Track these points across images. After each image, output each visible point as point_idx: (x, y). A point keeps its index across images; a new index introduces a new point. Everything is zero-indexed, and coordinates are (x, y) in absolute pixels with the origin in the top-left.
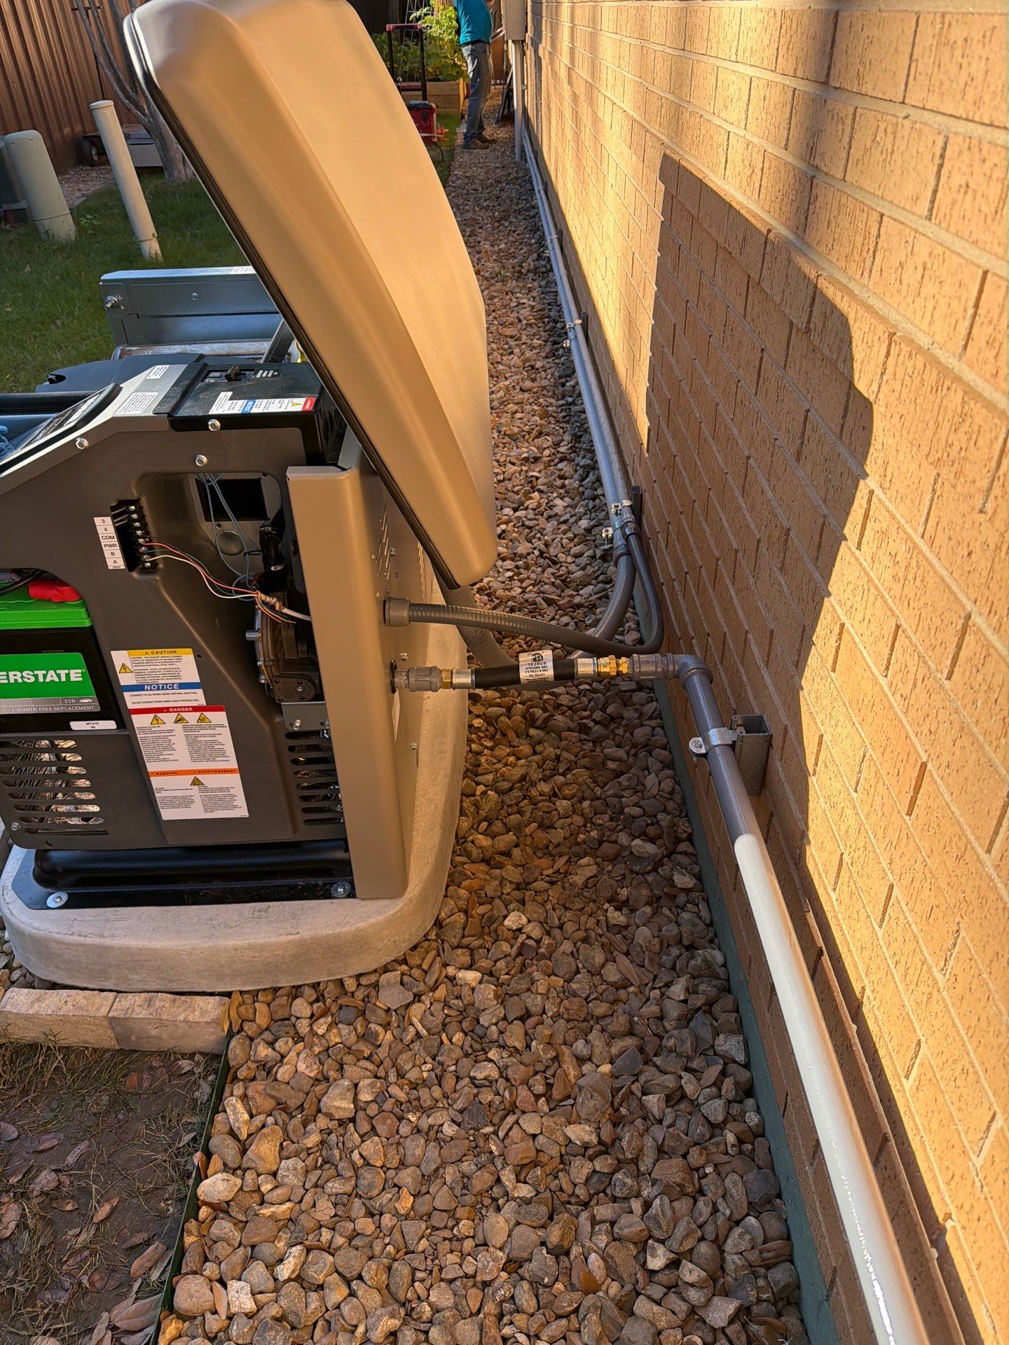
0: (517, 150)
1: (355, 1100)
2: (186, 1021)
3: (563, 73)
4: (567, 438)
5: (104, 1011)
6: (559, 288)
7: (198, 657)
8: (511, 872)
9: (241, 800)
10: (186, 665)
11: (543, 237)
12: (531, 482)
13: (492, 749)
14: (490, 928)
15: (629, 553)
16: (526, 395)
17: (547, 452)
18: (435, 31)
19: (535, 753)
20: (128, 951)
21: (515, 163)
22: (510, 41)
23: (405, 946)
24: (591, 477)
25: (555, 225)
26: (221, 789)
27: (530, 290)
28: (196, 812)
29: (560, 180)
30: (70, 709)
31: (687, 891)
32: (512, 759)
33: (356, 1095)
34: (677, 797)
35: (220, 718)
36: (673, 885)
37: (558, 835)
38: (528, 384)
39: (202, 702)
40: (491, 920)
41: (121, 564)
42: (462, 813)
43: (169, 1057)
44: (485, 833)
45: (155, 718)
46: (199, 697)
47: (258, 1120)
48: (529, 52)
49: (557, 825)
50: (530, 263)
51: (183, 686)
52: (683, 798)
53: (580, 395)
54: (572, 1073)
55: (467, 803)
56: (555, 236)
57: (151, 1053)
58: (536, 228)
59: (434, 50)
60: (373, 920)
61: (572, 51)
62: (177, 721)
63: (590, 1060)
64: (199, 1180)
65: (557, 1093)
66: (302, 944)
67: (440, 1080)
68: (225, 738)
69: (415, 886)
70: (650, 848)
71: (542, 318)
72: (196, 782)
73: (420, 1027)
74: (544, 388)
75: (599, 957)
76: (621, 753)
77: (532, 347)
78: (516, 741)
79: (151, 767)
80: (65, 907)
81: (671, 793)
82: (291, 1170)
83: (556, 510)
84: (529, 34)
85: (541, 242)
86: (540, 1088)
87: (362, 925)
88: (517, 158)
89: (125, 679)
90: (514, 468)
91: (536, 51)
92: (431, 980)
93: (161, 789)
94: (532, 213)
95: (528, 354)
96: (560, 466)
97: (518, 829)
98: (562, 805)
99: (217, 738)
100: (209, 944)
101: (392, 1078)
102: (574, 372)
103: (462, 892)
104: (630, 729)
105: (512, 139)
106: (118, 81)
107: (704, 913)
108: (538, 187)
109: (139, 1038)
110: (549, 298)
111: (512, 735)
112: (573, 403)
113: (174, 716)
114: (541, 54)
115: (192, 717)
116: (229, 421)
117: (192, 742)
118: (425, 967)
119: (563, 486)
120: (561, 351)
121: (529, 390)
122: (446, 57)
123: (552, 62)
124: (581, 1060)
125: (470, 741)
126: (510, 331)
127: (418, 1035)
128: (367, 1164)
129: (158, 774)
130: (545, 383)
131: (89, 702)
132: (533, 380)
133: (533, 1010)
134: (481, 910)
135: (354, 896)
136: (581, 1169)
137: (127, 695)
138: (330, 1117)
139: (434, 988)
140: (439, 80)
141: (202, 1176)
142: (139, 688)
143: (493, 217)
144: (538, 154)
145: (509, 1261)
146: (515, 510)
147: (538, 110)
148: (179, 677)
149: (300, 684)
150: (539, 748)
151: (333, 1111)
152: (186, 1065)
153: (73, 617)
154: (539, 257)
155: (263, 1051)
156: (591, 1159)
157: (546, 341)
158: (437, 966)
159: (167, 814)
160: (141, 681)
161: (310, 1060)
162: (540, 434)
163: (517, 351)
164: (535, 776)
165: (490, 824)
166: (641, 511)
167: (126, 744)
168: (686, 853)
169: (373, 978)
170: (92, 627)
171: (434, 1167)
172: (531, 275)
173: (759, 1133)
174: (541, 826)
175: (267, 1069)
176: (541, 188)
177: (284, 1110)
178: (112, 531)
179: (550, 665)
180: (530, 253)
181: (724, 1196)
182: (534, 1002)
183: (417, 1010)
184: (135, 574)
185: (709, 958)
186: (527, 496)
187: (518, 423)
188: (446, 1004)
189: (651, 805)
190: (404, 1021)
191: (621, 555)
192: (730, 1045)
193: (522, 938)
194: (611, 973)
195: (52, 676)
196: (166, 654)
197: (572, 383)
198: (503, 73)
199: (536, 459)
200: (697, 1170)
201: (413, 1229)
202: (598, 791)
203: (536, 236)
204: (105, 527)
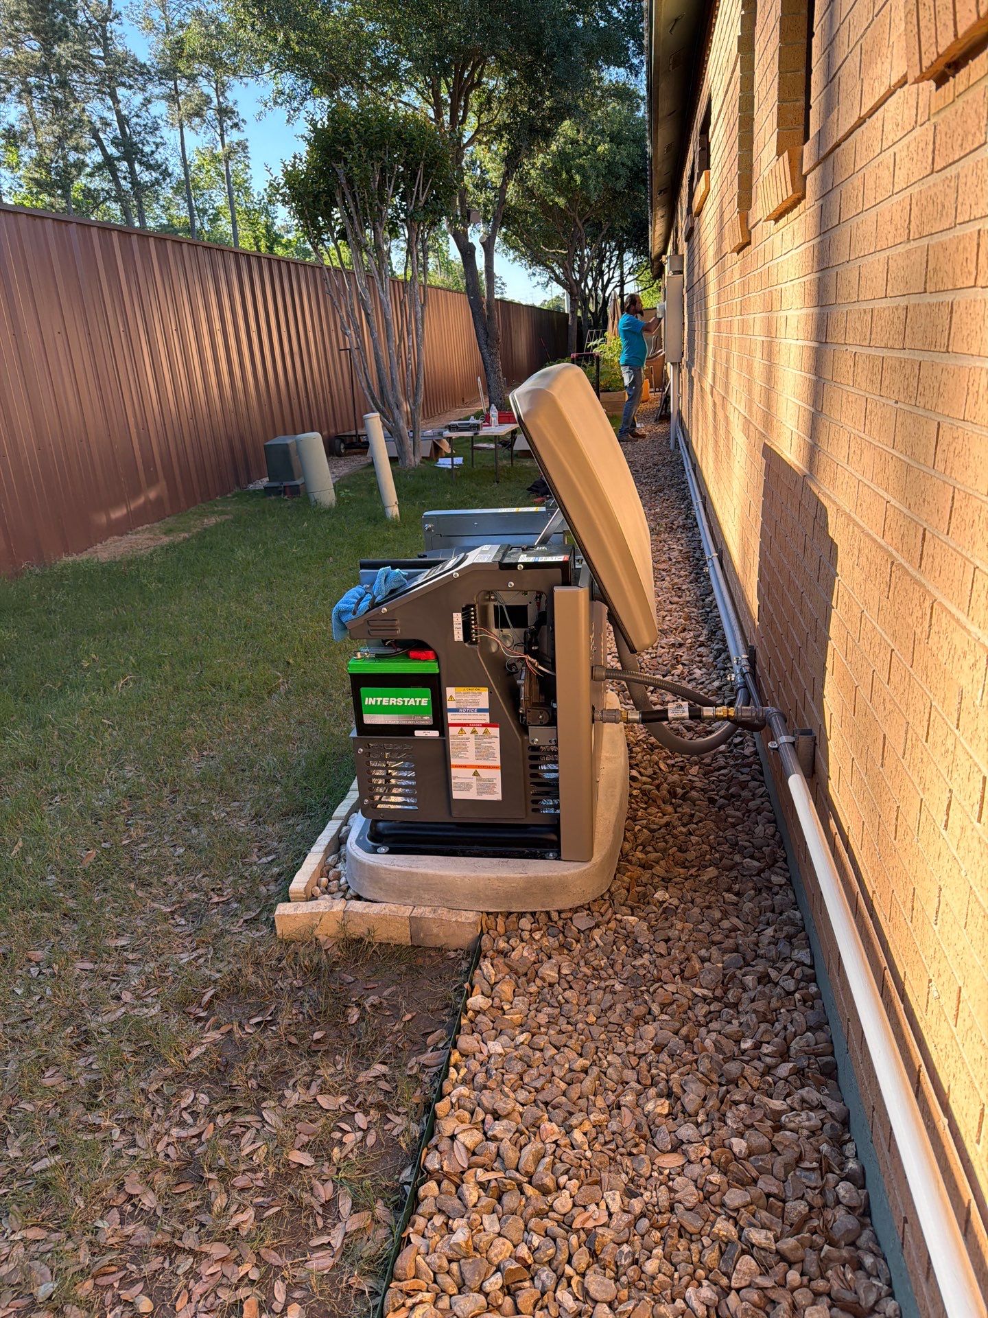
0: (672, 441)
1: (559, 972)
2: (456, 922)
3: (708, 389)
4: (705, 632)
5: (407, 914)
6: (702, 537)
7: (490, 693)
8: (658, 870)
9: (499, 789)
10: (482, 697)
11: (691, 503)
12: (677, 660)
13: (645, 809)
14: (644, 899)
15: (745, 686)
16: (674, 606)
17: (689, 641)
18: (608, 355)
19: (676, 812)
20: (425, 876)
21: (670, 451)
22: (669, 364)
23: (589, 898)
24: (723, 656)
25: (701, 493)
26: (489, 780)
27: (679, 539)
28: (472, 795)
29: (704, 460)
30: (417, 723)
31: (781, 886)
32: (660, 814)
33: (559, 970)
34: (777, 838)
35: (495, 731)
36: (771, 883)
37: (691, 855)
38: (676, 599)
39: (488, 721)
40: (645, 895)
41: (461, 639)
42: (625, 839)
43: (440, 950)
44: (641, 851)
45: (461, 730)
46: (486, 718)
47: (500, 976)
48: (685, 371)
49: (691, 849)
50: (680, 521)
51: (480, 710)
52: (781, 837)
53: (716, 607)
54: (697, 966)
55: (628, 834)
56: (700, 501)
57: (431, 948)
58: (686, 498)
59: (606, 369)
60: (572, 871)
61: (714, 375)
62: (473, 732)
63: (709, 961)
64: (467, 998)
65: (686, 974)
66: (528, 880)
67: (612, 966)
68: (496, 745)
69: (597, 857)
70: (756, 863)
71: (688, 558)
72: (476, 774)
73: (599, 942)
74: (688, 602)
75: (718, 915)
76: (739, 814)
77: (681, 576)
78: (663, 806)
79: (453, 761)
80: (388, 853)
81: (773, 836)
82: (521, 1003)
83: (694, 676)
84: (685, 358)
85: (690, 506)
86: (676, 970)
87: (565, 873)
88: (672, 447)
89: (450, 705)
90: (663, 650)
91: (690, 371)
92: (606, 918)
93: (456, 777)
94: (682, 487)
95: (676, 580)
96: (699, 650)
97: (664, 851)
98: (694, 839)
99: (492, 745)
100: (473, 874)
101: (582, 963)
102: (712, 591)
103: (625, 878)
104: (747, 801)
105: (668, 433)
106: (373, 398)
107: (791, 896)
108: (688, 467)
109: (426, 935)
110: (694, 545)
111: (660, 802)
112: (711, 612)
113: (471, 729)
114: (693, 374)
115: (481, 730)
116: (528, 566)
117: (478, 746)
118: (602, 911)
119: (701, 662)
120: (702, 579)
121: (677, 603)
122: (615, 374)
123: (700, 380)
124: (703, 960)
125: (630, 803)
126: (662, 566)
127: (597, 946)
128: (567, 1002)
129: (456, 766)
130: (688, 599)
131: (428, 719)
132: (680, 597)
133: (672, 937)
134: (638, 889)
135: (560, 859)
136: (701, 1010)
137: (449, 714)
138: (543, 979)
139: (608, 922)
140: (609, 391)
141: (469, 995)
142: (456, 710)
143: (650, 491)
144: (688, 444)
145: (656, 1045)
146: (664, 676)
147: (690, 412)
148: (478, 705)
149: (541, 713)
150: (679, 809)
151: (546, 976)
152: (452, 955)
153: (430, 667)
154: (687, 517)
155: (502, 944)
156: (709, 1004)
157: (691, 573)
158: (610, 911)
159: (456, 795)
160: (458, 706)
161: (531, 951)
162: (684, 630)
163: (667, 578)
164: (677, 823)
165: (644, 847)
166: (755, 662)
167: (443, 744)
168: (781, 868)
169: (569, 915)
170: (438, 675)
171: (609, 1004)
172: (680, 530)
173: (818, 996)
174: (680, 850)
175: (504, 954)
176: (690, 467)
177: (515, 973)
178: (460, 620)
179: (687, 709)
180: (680, 514)
181: (791, 1022)
182: (673, 934)
183: (596, 934)
184: (466, 645)
185: (792, 916)
186: (673, 667)
187: (668, 623)
188: (616, 932)
189: (757, 842)
190: (589, 939)
191: (740, 688)
192: (802, 955)
193: (665, 905)
194: (726, 924)
195: (412, 702)
196: (474, 690)
197: (710, 599)
198: (661, 382)
199: (681, 645)
200: (776, 1011)
201: (596, 1030)
202: (721, 833)
203: (686, 503)
204: (458, 618)
